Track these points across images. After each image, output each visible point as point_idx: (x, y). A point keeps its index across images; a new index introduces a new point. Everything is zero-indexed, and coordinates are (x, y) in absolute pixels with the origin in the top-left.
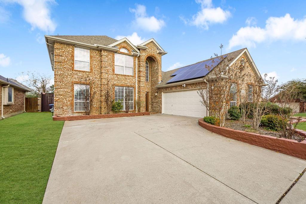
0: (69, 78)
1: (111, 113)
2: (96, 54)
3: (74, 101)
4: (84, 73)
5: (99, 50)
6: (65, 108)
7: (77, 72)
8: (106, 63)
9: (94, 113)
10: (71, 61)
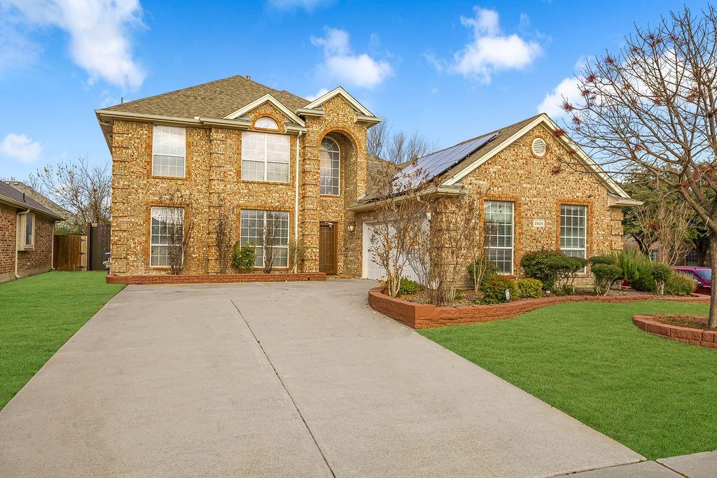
0: (141, 195)
1: (230, 272)
2: (197, 137)
3: (151, 245)
4: (173, 182)
5: (207, 128)
6: (131, 258)
7: (157, 180)
8: (222, 157)
9: (194, 271)
10: (146, 157)
